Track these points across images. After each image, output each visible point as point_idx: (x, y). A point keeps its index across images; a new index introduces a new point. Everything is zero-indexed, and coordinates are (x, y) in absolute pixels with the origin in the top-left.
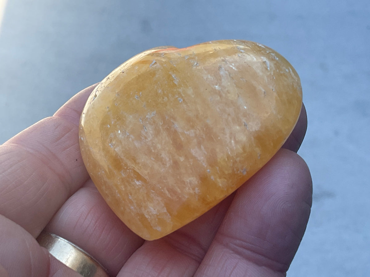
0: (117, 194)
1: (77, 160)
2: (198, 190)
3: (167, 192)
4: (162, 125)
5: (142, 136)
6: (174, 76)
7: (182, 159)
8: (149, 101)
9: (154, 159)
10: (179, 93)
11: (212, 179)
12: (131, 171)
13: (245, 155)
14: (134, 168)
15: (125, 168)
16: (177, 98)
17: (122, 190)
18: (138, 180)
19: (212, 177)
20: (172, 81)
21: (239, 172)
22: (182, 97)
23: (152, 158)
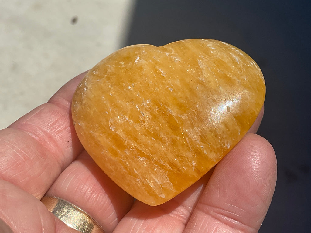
0: (122, 169)
1: (68, 142)
2: (194, 162)
3: (168, 166)
4: (157, 111)
5: (141, 120)
6: (160, 70)
7: (178, 138)
8: (142, 91)
9: (154, 139)
10: (168, 84)
11: (205, 153)
12: (134, 149)
13: (229, 132)
14: (137, 147)
15: (129, 147)
16: (168, 88)
17: (127, 166)
18: (142, 157)
19: (205, 152)
20: (160, 74)
21: (225, 146)
22: (172, 87)
23: (153, 139)
